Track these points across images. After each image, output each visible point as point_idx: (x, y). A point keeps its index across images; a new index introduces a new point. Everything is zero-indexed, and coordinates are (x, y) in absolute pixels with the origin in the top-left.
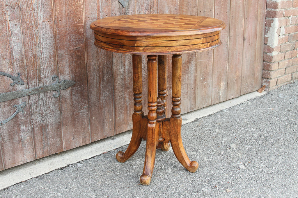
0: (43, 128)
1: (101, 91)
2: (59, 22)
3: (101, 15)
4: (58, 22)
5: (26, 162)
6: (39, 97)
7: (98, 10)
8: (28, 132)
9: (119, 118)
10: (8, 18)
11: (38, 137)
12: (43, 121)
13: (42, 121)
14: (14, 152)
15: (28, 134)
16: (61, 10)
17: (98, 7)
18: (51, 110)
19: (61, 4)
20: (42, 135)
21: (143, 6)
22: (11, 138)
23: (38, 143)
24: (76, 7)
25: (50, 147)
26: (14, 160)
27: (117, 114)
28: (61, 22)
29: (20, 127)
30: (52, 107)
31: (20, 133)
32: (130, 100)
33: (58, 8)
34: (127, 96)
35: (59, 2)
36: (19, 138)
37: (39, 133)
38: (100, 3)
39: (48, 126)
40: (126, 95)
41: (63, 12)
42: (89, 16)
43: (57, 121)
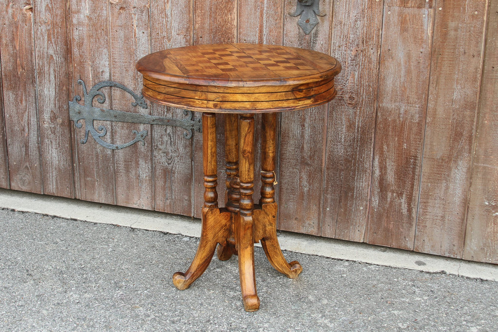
0: (168, 173)
1: (257, 153)
2: (200, 39)
3: (265, 39)
4: (198, 38)
5: (141, 208)
6: (166, 130)
7: (261, 31)
8: (147, 171)
9: (286, 206)
10: (135, 23)
11: (160, 183)
12: (169, 164)
13: (166, 164)
14: (128, 188)
15: (147, 173)
16: (203, 23)
17: (261, 26)
18: (179, 154)
19: (204, 14)
20: (165, 182)
21: (347, 37)
22: (127, 170)
23: (159, 190)
24: (226, 22)
25: (175, 202)
26: (128, 199)
27: (284, 198)
28: (203, 39)
29: (139, 161)
30: (181, 149)
31: (138, 167)
32: (310, 186)
33: (199, 19)
34: (304, 176)
35: (201, 12)
36: (136, 174)
37: (162, 177)
38: (265, 22)
39: (174, 173)
40: (303, 174)
41: (207, 26)
42: (246, 38)
43: (186, 171)
